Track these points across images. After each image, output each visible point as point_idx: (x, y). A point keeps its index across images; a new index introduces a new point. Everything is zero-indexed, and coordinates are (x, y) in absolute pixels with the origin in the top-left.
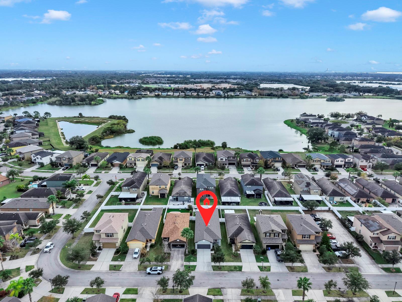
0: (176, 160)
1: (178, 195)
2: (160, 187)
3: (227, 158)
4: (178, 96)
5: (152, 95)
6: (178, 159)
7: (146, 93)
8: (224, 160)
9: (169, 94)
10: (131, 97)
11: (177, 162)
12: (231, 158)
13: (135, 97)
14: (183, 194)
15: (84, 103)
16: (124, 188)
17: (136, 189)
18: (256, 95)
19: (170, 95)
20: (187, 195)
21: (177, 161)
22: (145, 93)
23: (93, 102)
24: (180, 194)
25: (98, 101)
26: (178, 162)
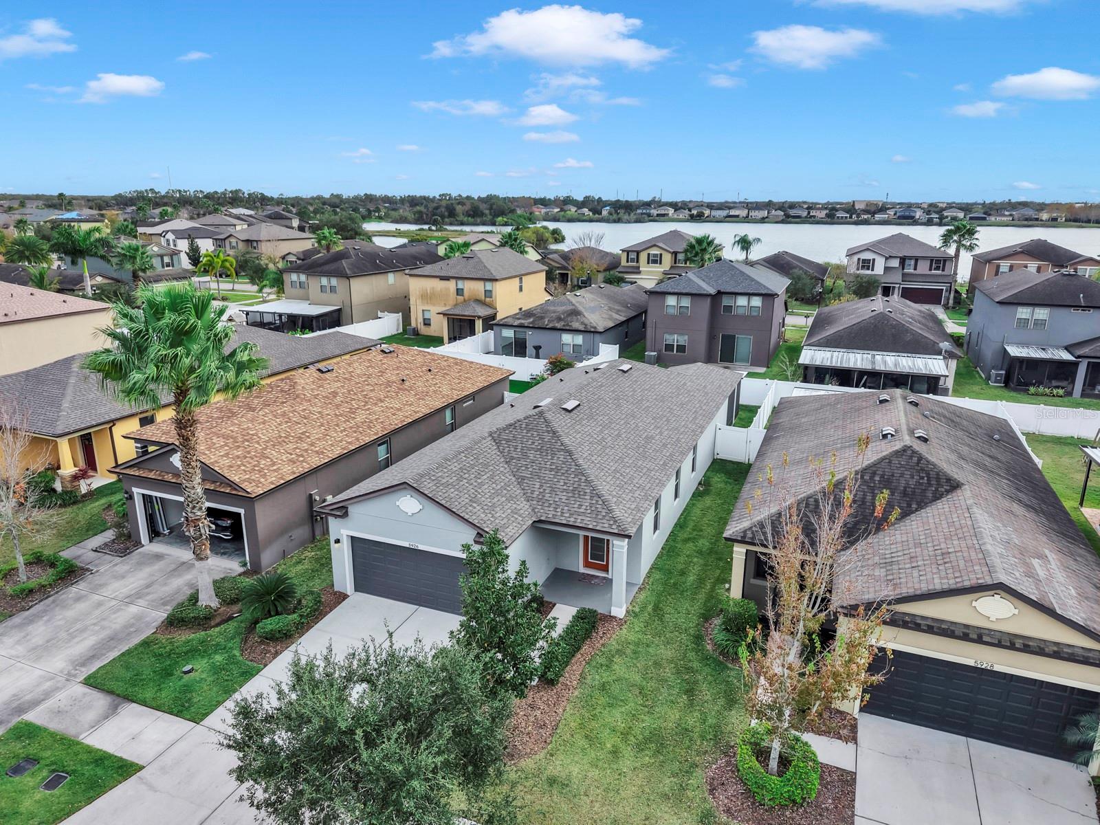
0: (632, 260)
1: (526, 322)
2: (459, 292)
3: (895, 263)
4: (763, 218)
5: (681, 217)
6: (643, 257)
7: (663, 212)
8: (879, 269)
9: (733, 212)
10: (615, 216)
11: (637, 271)
12: (923, 268)
13: (626, 217)
14: (559, 319)
15: (479, 220)
16: (294, 277)
17: (334, 281)
18: (1055, 219)
19: (738, 216)
20: (576, 325)
21: (639, 267)
22: (659, 212)
23: (500, 218)
24: (542, 318)
25: (516, 219)
26: (639, 273)
